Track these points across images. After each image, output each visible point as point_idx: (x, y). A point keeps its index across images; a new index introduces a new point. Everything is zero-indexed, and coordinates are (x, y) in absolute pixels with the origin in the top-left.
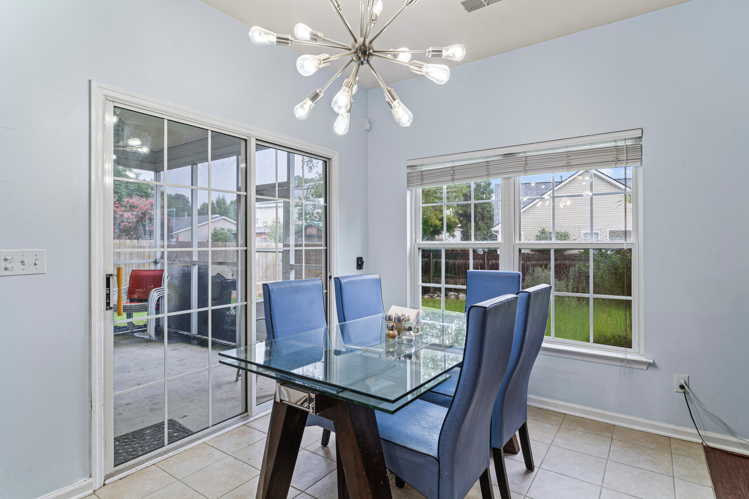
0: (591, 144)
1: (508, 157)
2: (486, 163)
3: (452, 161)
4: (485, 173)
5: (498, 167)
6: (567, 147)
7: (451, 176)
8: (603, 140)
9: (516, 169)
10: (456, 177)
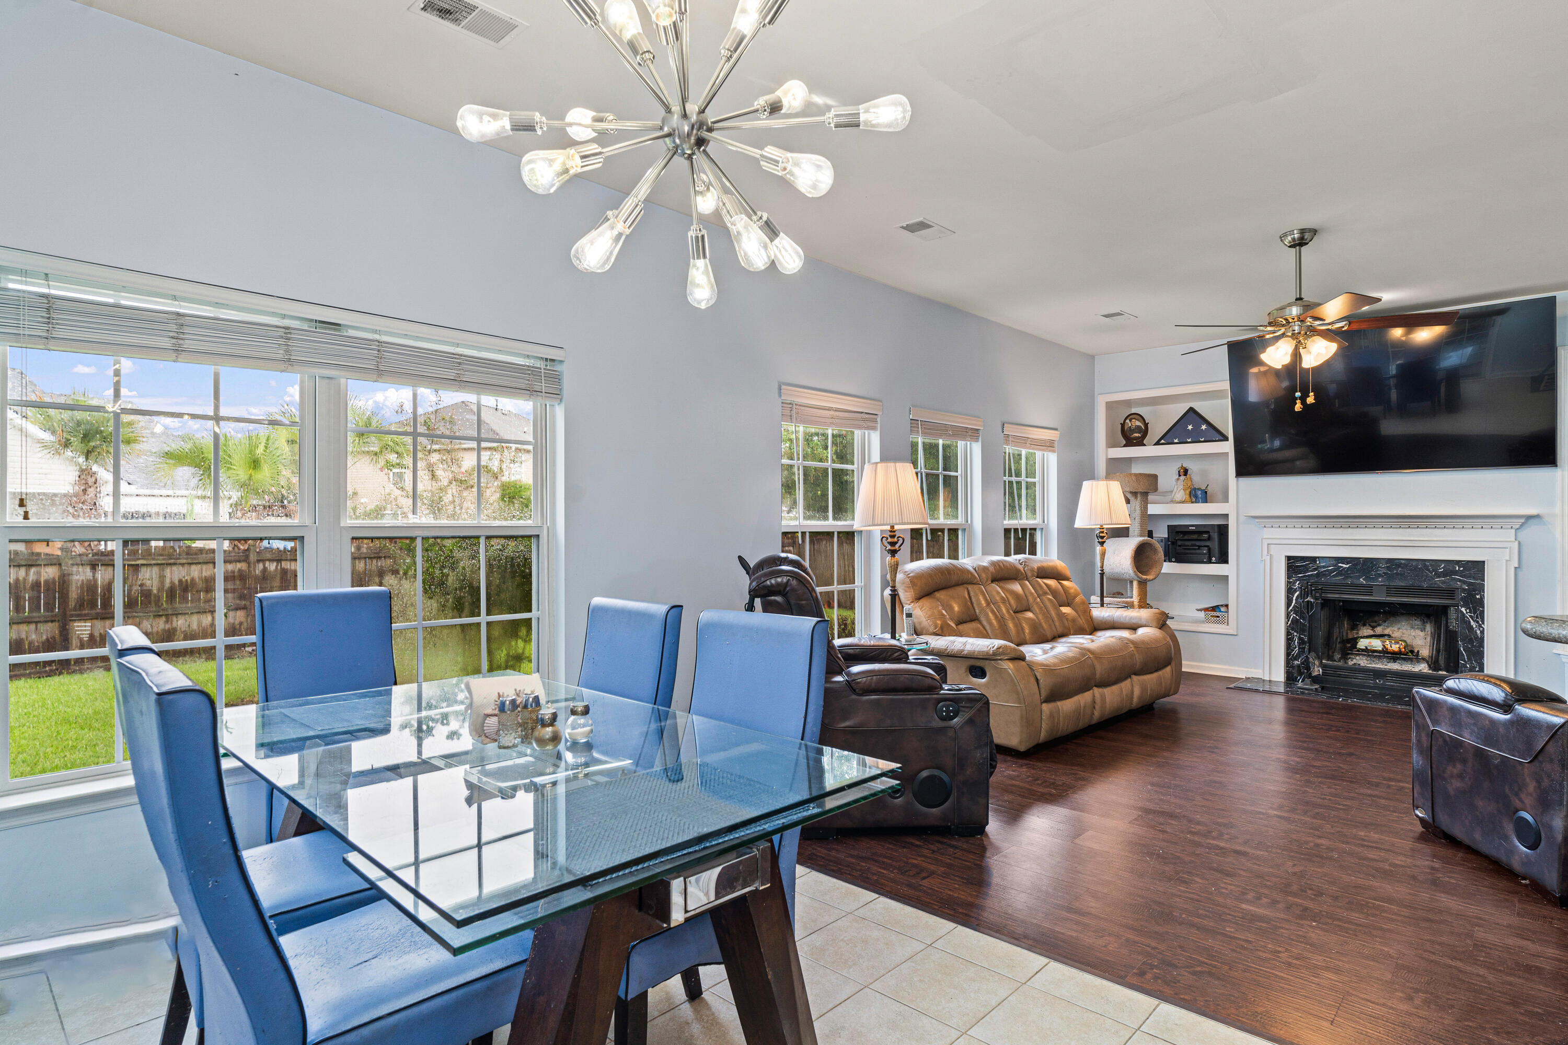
0: (480, 349)
1: (330, 329)
2: (283, 330)
3: (175, 298)
4: (280, 354)
5: (315, 349)
6: (458, 345)
7: (173, 338)
8: (513, 351)
9: (356, 363)
10: (187, 344)
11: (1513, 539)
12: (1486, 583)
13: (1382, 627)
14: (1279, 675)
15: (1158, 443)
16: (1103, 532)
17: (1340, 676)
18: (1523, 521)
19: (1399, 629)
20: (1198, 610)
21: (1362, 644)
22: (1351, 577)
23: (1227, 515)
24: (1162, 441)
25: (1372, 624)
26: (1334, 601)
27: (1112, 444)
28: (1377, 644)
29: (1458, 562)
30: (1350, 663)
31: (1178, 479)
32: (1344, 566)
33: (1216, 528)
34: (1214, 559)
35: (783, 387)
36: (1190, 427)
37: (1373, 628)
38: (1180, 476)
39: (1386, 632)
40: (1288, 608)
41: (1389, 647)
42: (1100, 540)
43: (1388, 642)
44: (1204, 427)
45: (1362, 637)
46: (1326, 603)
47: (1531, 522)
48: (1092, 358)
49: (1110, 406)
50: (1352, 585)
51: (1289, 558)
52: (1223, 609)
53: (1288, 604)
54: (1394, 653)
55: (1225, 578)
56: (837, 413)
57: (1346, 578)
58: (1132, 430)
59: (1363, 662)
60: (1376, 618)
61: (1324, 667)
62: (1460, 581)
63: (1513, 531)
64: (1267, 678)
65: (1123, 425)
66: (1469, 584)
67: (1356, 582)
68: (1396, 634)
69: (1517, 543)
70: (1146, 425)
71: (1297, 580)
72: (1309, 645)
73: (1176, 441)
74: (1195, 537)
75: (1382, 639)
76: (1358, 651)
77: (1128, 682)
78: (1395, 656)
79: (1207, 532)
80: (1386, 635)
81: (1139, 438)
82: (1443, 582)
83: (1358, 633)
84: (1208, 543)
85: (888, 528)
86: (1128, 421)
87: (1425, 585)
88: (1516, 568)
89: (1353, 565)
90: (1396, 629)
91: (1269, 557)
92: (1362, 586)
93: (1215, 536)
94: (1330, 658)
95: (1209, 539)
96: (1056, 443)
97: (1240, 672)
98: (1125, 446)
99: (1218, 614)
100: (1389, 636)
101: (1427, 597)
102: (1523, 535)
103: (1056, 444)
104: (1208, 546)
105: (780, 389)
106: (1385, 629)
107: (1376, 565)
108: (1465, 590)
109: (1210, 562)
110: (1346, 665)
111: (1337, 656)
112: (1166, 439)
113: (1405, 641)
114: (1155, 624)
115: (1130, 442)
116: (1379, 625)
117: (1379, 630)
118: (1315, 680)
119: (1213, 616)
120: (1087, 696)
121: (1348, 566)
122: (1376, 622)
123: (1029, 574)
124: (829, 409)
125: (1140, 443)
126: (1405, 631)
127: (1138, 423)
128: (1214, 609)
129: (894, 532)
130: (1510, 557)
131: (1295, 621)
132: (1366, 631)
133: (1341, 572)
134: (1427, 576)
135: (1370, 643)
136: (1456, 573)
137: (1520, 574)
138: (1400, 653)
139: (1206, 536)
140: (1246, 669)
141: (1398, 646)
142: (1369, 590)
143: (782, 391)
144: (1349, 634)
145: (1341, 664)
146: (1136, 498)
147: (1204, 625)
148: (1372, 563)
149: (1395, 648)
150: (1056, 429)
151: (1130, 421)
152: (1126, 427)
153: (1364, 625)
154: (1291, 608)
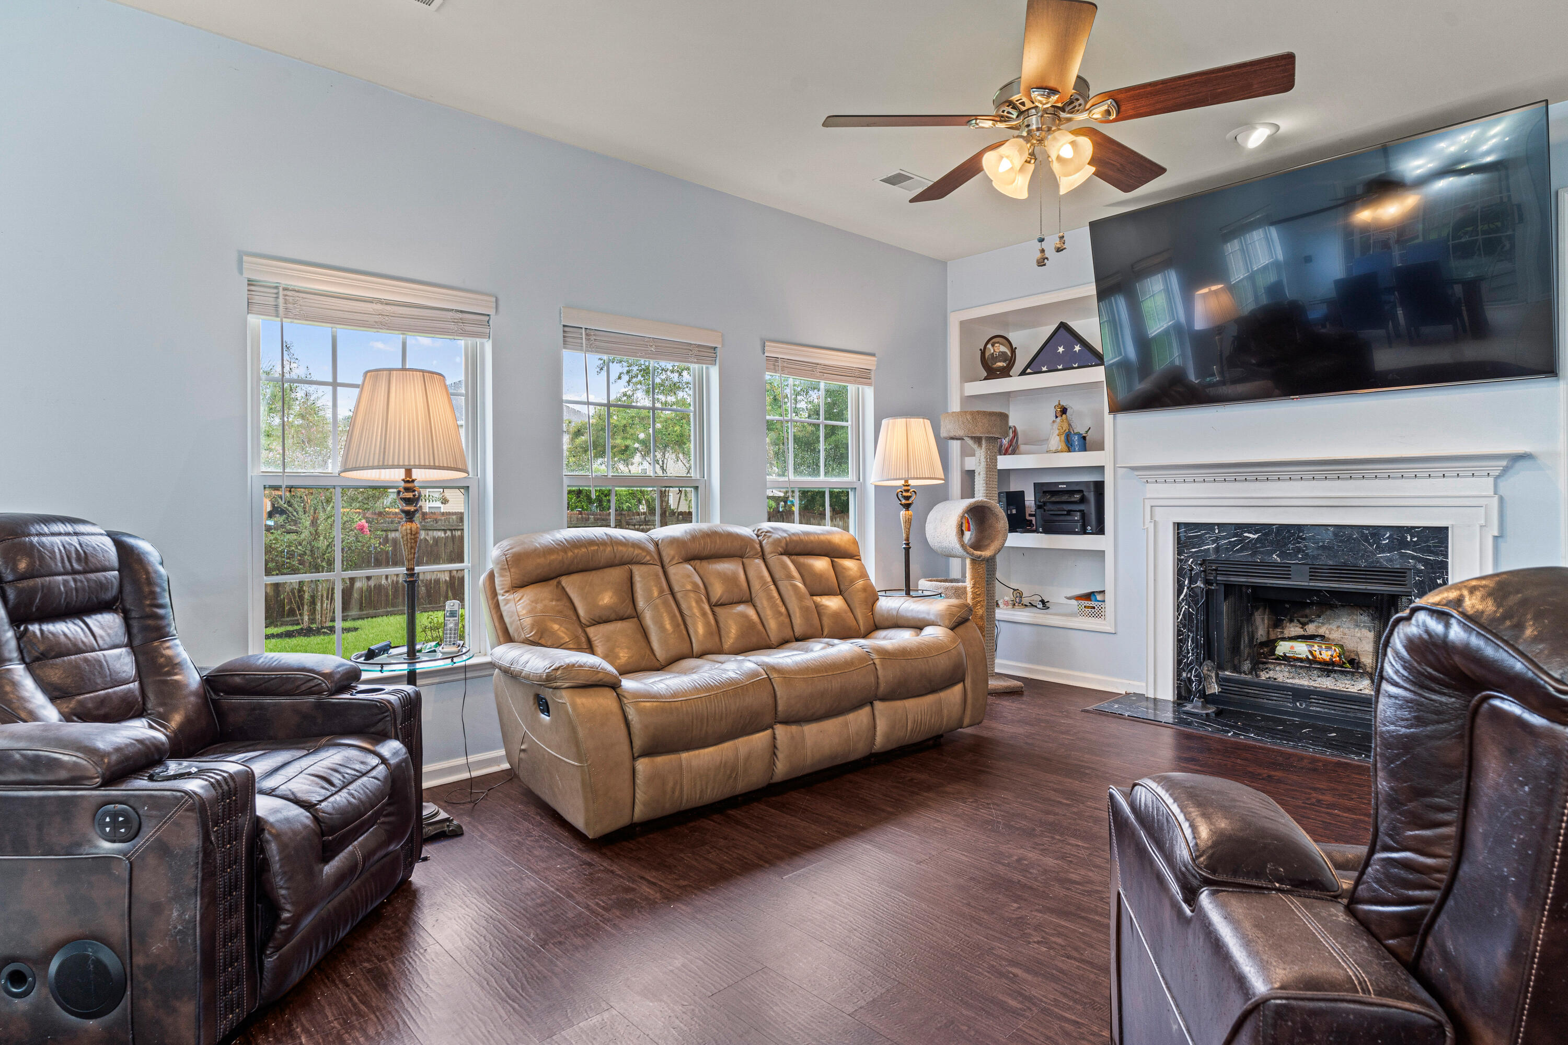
11: (1491, 493)
12: (1450, 561)
13: (1315, 624)
14: (1167, 692)
15: (1023, 373)
16: (907, 491)
17: (1247, 694)
18: (1504, 463)
19: (1338, 627)
20: (1070, 598)
21: (1283, 648)
22: (1262, 553)
23: (1102, 468)
24: (1029, 371)
25: (1302, 620)
26: (1240, 586)
27: (967, 377)
28: (1301, 649)
29: (1410, 529)
30: (1264, 676)
31: (1054, 422)
32: (1251, 536)
33: (1092, 484)
34: (1089, 528)
35: (245, 258)
36: (1061, 349)
37: (1303, 625)
38: (1057, 417)
39: (1322, 631)
40: (1178, 596)
41: (1317, 654)
42: (904, 502)
43: (1316, 648)
44: (1077, 348)
45: (1283, 639)
46: (1230, 589)
47: (1520, 465)
48: (943, 264)
49: (966, 327)
50: (1263, 564)
51: (1178, 525)
52: (1099, 597)
53: (1179, 592)
54: (1325, 663)
55: (1102, 553)
56: (388, 308)
57: (1254, 554)
58: (994, 358)
59: (1282, 675)
60: (1307, 611)
61: (1221, 681)
62: (1413, 557)
63: (1491, 480)
64: (1151, 695)
65: (983, 352)
66: (1426, 562)
67: (1267, 559)
68: (1335, 635)
69: (1496, 499)
70: (1013, 351)
71: (1189, 557)
72: (1208, 650)
73: (1044, 369)
74: (1065, 498)
75: (1310, 642)
76: (1278, 659)
77: (865, 711)
78: (1327, 668)
79: (1081, 491)
80: (1317, 636)
81: (1003, 368)
82: (1390, 560)
83: (1282, 633)
84: (1082, 507)
85: (397, 475)
86: (989, 346)
87: (1363, 564)
88: (1495, 538)
89: (1264, 534)
90: (1334, 627)
91: (1152, 524)
92: (1276, 565)
93: (1091, 497)
94: (1236, 669)
95: (1083, 500)
96: (872, 373)
97: (1119, 686)
98: (985, 379)
99: (1092, 604)
100: (1323, 637)
101: (1366, 581)
102: (1506, 486)
103: (873, 375)
104: (1081, 511)
105: (240, 262)
106: (1319, 627)
107: (1293, 534)
108: (1420, 571)
109: (1084, 532)
110: (1256, 680)
111: (1247, 666)
112: (1033, 367)
113: (1342, 647)
114: (947, 622)
115: (992, 373)
116: (1311, 621)
117: (1311, 629)
118: (1208, 699)
119: (1088, 607)
120: (760, 739)
121: (1256, 536)
122: (1306, 616)
123: (767, 549)
124: (371, 301)
125: (1005, 373)
126: (1346, 631)
127: (1003, 349)
128: (1088, 596)
129: (413, 481)
130: (1486, 521)
131: (1188, 616)
132: (1294, 629)
133: (1247, 545)
134: (1365, 551)
135: (1292, 647)
136: (1406, 545)
137: (1503, 546)
138: (1331, 663)
139: (1077, 496)
140: (1128, 682)
141: (1330, 653)
142: (1284, 571)
143: (245, 265)
144: (1271, 633)
145: (1248, 677)
146: (980, 445)
147: (1074, 619)
148: (1289, 531)
149: (1326, 655)
150: (873, 355)
151: (993, 345)
152: (987, 354)
153: (1291, 621)
154: (1182, 597)
